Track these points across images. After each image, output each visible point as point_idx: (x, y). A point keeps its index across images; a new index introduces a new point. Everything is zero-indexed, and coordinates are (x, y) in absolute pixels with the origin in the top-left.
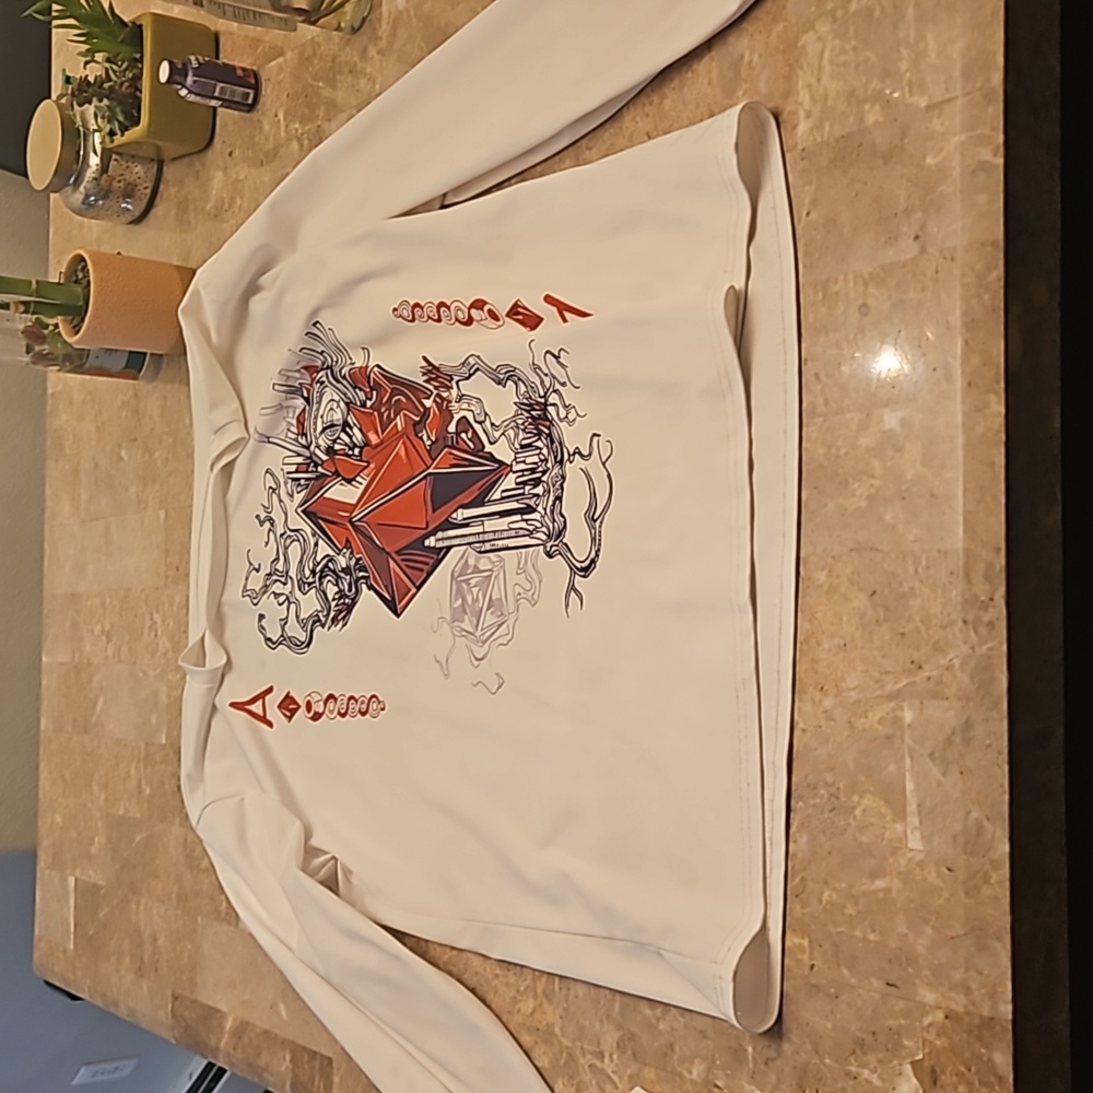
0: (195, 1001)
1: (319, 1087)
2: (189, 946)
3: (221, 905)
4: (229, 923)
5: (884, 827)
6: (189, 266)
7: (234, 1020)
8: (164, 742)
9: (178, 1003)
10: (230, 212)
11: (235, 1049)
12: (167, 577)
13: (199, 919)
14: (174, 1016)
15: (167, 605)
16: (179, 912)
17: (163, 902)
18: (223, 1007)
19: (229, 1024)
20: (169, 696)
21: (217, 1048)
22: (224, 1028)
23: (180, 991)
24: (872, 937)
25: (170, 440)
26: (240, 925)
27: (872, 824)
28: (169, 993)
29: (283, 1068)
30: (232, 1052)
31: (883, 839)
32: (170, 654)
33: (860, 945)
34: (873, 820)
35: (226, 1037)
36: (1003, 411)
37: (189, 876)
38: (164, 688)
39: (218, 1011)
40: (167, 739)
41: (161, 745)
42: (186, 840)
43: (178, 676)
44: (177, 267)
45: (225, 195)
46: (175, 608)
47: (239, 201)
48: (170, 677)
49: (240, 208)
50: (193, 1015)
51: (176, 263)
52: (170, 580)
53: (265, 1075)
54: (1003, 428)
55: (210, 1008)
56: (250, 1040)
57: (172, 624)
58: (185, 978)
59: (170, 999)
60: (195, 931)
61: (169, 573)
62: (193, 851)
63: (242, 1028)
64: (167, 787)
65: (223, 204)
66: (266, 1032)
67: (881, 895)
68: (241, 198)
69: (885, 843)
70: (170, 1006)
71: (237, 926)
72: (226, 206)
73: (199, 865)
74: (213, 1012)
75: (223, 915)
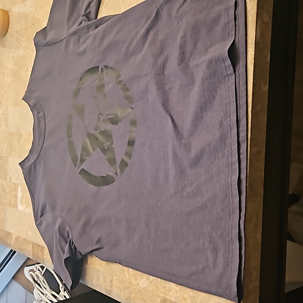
0: (4, 230)
1: (40, 255)
2: (3, 214)
3: (12, 202)
4: (14, 207)
6: (5, 9)
7: (16, 235)
11: (15, 244)
13: (6, 206)
18: (12, 232)
19: (14, 237)
21: (10, 244)
22: (12, 238)
26: (18, 208)
29: (30, 249)
30: (15, 245)
35: (13, 241)
36: (254, 54)
37: (3, 194)
39: (10, 233)
42: (2, 183)
44: (1, 9)
50: (3, 234)
53: (24, 251)
54: (253, 59)
55: (8, 232)
56: (20, 241)
60: (4, 210)
62: (4, 187)
63: (18, 238)
66: (25, 239)
71: (17, 208)
73: (6, 191)
74: (9, 233)
75: (13, 205)
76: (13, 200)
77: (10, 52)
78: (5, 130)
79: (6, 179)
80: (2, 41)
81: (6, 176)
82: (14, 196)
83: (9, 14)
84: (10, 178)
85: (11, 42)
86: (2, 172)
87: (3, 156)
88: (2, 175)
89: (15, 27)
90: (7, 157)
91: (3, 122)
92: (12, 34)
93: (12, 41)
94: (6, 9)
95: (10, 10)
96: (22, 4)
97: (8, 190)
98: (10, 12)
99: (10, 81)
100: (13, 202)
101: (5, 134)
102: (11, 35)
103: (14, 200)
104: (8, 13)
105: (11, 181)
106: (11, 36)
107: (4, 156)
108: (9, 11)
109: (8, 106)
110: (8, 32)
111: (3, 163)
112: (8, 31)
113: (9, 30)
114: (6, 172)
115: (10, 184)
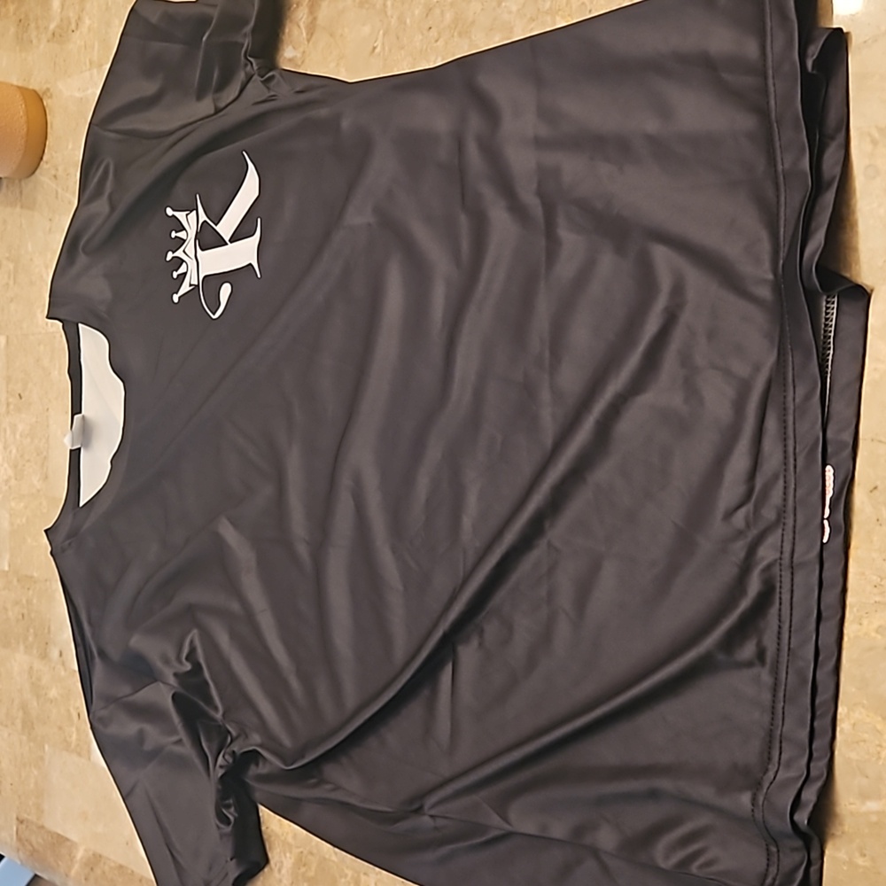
0: (42, 827)
2: (36, 773)
3: (71, 737)
4: (79, 754)
5: (880, 746)
6: (31, 87)
7: (86, 850)
8: (6, 568)
9: (24, 826)
10: (78, 33)
11: (86, 879)
12: (8, 404)
13: (47, 747)
14: (19, 839)
15: (8, 432)
16: (24, 738)
17: (6, 726)
18: (73, 837)
19: (80, 854)
20: (12, 524)
21: (67, 875)
22: (74, 857)
23: (25, 816)
24: (860, 861)
25: (11, 266)
26: (92, 759)
27: (864, 741)
28: (15, 816)
31: (879, 758)
32: (13, 482)
33: (845, 868)
34: (866, 736)
35: (76, 868)
37: (35, 704)
38: (7, 516)
39: (67, 840)
40: (9, 566)
41: (4, 571)
42: (31, 668)
43: (22, 505)
44: (19, 87)
45: (71, 15)
46: (18, 436)
47: (87, 22)
48: (13, 504)
49: (89, 30)
50: (40, 840)
51: (15, 83)
52: (12, 407)
55: (59, 835)
56: (104, 873)
57: (14, 451)
58: (31, 803)
59: (15, 821)
60: (42, 758)
61: (11, 400)
62: (39, 679)
63: (94, 861)
64: (10, 613)
65: (70, 23)
66: (121, 867)
67: (874, 818)
68: (90, 19)
69: (881, 763)
70: (15, 829)
71: (89, 759)
72: (73, 26)
73: (46, 694)
74: (61, 840)
75: (73, 746)
76: (74, 729)
77: (50, 230)
78: (39, 491)
79: (44, 656)
80: (21, 192)
81: (47, 644)
82: (79, 715)
83: (45, 104)
84: (61, 655)
85: (57, 197)
86: (32, 631)
87: (32, 577)
88: (31, 639)
89: (70, 147)
90: (46, 580)
91: (29, 461)
92: (57, 170)
93: (57, 193)
94: (33, 85)
95: (48, 89)
96: (95, 71)
97: (53, 693)
98: (51, 97)
100: (74, 736)
101: (41, 504)
102: (53, 172)
103: (78, 730)
104: (41, 100)
105: (63, 664)
106: (55, 176)
107: (35, 575)
108: (44, 93)
109: (48, 409)
110: (42, 163)
111: (35, 601)
112: (42, 158)
113: (45, 158)
114: (46, 631)
115: (63, 673)
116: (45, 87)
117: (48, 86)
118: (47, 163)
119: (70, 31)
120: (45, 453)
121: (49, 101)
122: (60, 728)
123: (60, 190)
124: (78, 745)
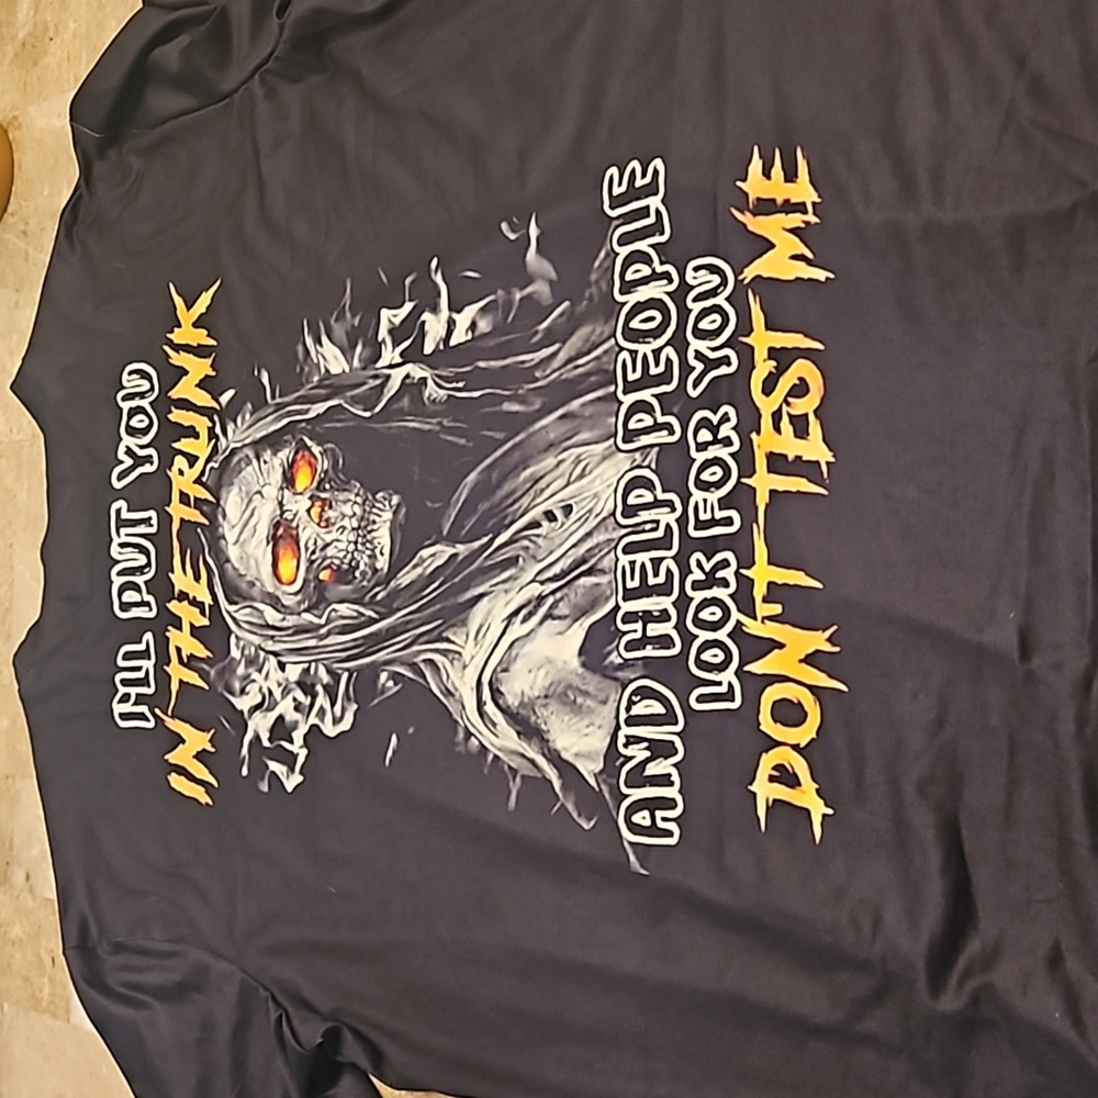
3: (41, 991)
4: (54, 1015)
10: (57, 41)
13: (6, 1006)
26: (71, 1021)
45: (49, 18)
47: (72, 26)
49: (74, 36)
65: (47, 29)
68: (75, 21)
72: (51, 33)
73: (6, 933)
75: (44, 1004)
76: (46, 980)
77: (17, 304)
79: (4, 881)
81: (8, 863)
82: (53, 960)
83: (11, 137)
84: (28, 878)
85: (27, 260)
89: (46, 192)
92: (27, 223)
93: (27, 253)
95: (15, 118)
97: (16, 931)
98: (19, 127)
99: (18, 432)
100: (47, 990)
102: (22, 227)
103: (50, 980)
104: (6, 132)
105: (31, 890)
106: (24, 233)
108: (10, 123)
109: (11, 545)
110: (5, 216)
112: (5, 210)
113: (10, 209)
114: (7, 846)
115: (30, 903)
116: (10, 115)
117: (16, 113)
118: (13, 215)
119: (47, 40)
120: (7, 604)
121: (17, 133)
122: (26, 979)
123: (31, 251)
124: (52, 1002)
